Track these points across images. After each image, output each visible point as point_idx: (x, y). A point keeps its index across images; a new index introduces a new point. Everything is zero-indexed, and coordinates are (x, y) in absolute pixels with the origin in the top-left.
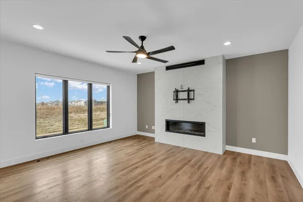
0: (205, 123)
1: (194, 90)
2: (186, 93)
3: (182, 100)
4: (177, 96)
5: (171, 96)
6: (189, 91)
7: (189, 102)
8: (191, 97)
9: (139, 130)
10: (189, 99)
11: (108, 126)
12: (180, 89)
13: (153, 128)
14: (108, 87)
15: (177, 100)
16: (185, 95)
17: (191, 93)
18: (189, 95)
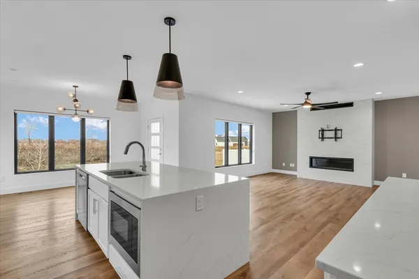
0: (353, 159)
1: (341, 130)
2: (334, 132)
3: (328, 138)
4: (323, 135)
5: (317, 134)
6: (336, 130)
7: (336, 141)
8: (339, 135)
10: (336, 138)
11: (251, 162)
12: (325, 129)
13: (292, 165)
14: (251, 127)
15: (323, 138)
16: (332, 134)
17: (339, 133)
18: (336, 134)
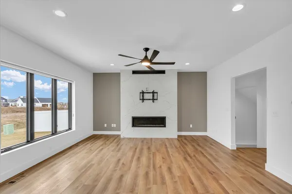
0: (165, 117)
1: (157, 93)
3: (147, 99)
4: (143, 96)
6: (153, 93)
7: (153, 102)
8: (155, 98)
9: (94, 130)
10: (153, 100)
12: (145, 91)
13: (114, 125)
14: (70, 85)
15: (143, 100)
16: (150, 96)
17: (155, 94)
18: (153, 96)
